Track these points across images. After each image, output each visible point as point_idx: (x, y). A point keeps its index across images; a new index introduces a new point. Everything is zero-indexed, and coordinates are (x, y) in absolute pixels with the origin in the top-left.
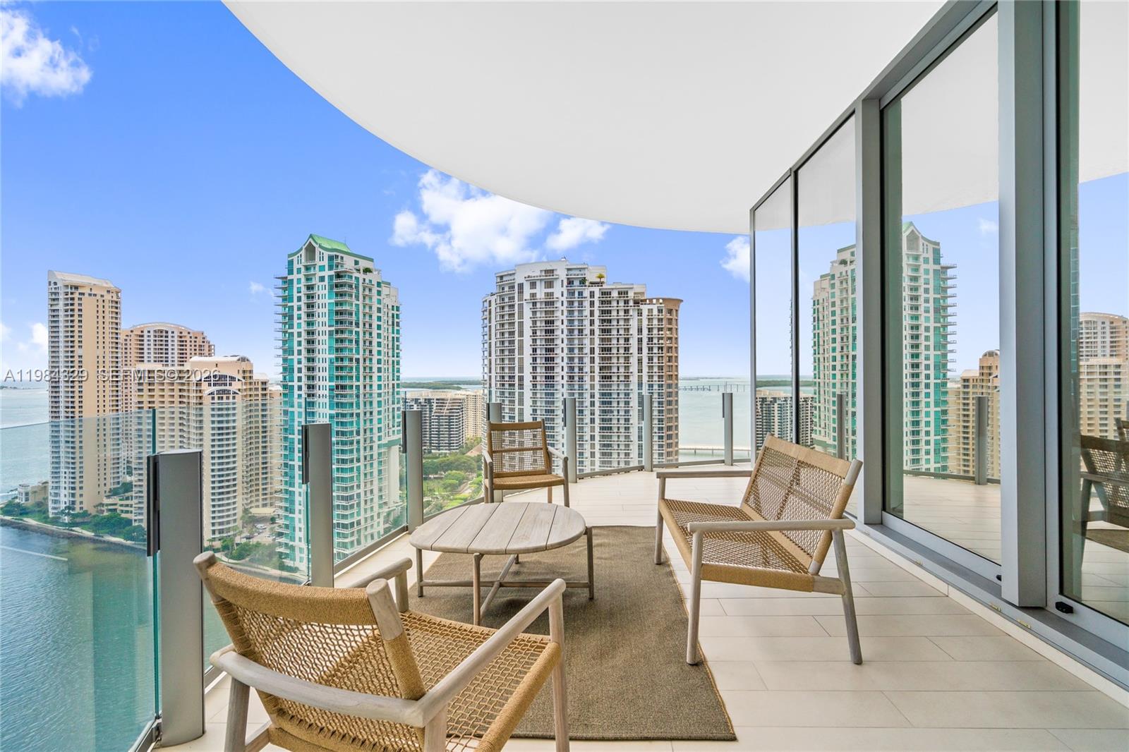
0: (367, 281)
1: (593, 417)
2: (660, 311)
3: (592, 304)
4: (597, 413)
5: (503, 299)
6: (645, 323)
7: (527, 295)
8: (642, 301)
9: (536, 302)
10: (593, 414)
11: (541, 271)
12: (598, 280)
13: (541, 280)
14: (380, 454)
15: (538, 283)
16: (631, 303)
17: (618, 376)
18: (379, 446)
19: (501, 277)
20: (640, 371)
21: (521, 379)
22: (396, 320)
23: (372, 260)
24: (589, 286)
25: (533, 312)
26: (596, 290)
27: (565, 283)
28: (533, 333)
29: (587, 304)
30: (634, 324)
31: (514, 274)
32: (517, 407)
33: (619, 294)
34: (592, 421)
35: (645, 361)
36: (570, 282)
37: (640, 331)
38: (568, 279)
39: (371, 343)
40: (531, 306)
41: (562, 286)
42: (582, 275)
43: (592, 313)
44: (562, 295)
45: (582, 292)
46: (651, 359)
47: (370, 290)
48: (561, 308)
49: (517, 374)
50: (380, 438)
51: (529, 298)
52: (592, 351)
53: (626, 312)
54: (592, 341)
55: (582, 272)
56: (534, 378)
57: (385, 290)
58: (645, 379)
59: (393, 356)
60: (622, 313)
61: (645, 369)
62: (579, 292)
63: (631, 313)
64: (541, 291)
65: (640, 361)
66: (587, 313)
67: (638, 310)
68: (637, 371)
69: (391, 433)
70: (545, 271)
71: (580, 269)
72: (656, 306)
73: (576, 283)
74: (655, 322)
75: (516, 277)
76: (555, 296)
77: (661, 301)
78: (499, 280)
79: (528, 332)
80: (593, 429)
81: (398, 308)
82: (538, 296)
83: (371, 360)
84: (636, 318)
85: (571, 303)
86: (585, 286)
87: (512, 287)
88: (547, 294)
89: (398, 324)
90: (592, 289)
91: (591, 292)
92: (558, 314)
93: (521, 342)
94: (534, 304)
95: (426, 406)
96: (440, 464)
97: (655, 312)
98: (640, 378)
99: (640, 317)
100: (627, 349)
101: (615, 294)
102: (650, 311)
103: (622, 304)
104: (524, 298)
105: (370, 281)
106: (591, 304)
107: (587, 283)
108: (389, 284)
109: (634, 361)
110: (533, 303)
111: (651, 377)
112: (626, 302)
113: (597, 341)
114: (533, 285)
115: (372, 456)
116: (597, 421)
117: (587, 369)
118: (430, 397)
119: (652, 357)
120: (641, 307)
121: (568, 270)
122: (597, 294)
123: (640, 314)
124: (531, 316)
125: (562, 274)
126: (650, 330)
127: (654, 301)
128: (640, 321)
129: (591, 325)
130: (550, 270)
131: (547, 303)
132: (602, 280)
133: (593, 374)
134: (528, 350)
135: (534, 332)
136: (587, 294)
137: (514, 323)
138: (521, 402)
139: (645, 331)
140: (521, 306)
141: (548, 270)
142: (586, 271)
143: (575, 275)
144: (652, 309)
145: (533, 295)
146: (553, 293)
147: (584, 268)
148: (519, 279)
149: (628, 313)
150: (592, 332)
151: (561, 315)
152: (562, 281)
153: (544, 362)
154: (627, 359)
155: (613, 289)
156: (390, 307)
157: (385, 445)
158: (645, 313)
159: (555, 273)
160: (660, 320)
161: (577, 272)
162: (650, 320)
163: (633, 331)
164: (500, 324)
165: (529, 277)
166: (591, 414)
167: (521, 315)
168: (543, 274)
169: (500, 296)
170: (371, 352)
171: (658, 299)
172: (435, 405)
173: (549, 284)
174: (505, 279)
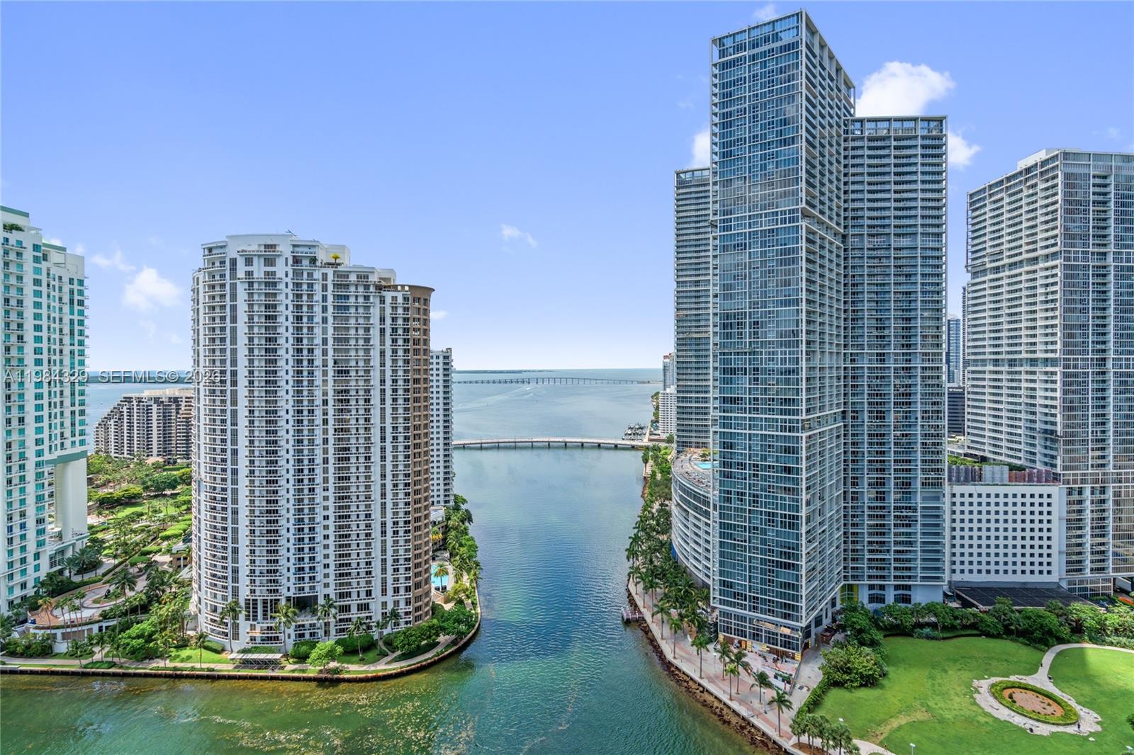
0: (12, 241)
1: (325, 417)
2: (406, 299)
3: (325, 288)
4: (331, 412)
5: (214, 277)
6: (388, 311)
7: (241, 273)
8: (385, 287)
9: (252, 282)
10: (325, 413)
11: (259, 245)
12: (333, 261)
13: (259, 256)
14: (39, 475)
15: (255, 260)
16: (372, 289)
17: (357, 371)
18: (38, 464)
19: (210, 250)
20: (383, 364)
21: (234, 374)
22: (76, 298)
23: (26, 215)
24: (321, 267)
25: (249, 293)
26: (330, 272)
27: (290, 262)
28: (249, 319)
29: (317, 287)
30: (375, 312)
31: (225, 246)
32: (229, 407)
33: (358, 277)
34: (325, 422)
35: (388, 353)
36: (297, 261)
37: (382, 320)
38: (294, 257)
39: (20, 326)
40: (246, 286)
41: (287, 265)
42: (311, 253)
43: (324, 298)
44: (287, 276)
45: (312, 273)
46: (395, 351)
47: (19, 254)
48: (286, 291)
49: (229, 368)
50: (39, 453)
51: (244, 276)
52: (325, 341)
53: (366, 298)
54: (325, 331)
55: (311, 250)
56: (251, 372)
57: (55, 257)
58: (388, 373)
59: (72, 344)
60: (361, 300)
61: (388, 363)
62: (308, 274)
63: (372, 299)
64: (259, 270)
65: (382, 353)
66: (318, 297)
67: (381, 297)
68: (379, 365)
69: (68, 443)
70: (265, 246)
71: (310, 247)
72: (401, 293)
73: (306, 262)
74: (400, 311)
75: (226, 250)
76: (277, 276)
77: (407, 288)
78: (207, 252)
79: (242, 317)
80: (325, 431)
81: (81, 282)
82: (255, 275)
83: (21, 349)
84: (378, 305)
85: (298, 285)
86: (316, 266)
87: (223, 263)
88: (267, 273)
89: (81, 303)
90: (324, 270)
91: (323, 274)
92: (281, 297)
93: (234, 330)
94: (251, 284)
95: (171, 405)
96: (180, 477)
97: (400, 300)
98: (383, 372)
99: (382, 305)
100: (367, 340)
101: (353, 278)
102: (394, 298)
103: (361, 289)
104: (238, 276)
105: (20, 243)
106: (323, 288)
107: (318, 264)
108: (64, 249)
109: (375, 354)
110: (249, 282)
111: (395, 371)
112: (367, 287)
113: (330, 331)
114: (249, 261)
115: (22, 479)
116: (331, 422)
117: (318, 362)
118: (177, 394)
119: (397, 349)
120: (384, 293)
121: (294, 246)
122: (330, 277)
123: (382, 301)
124: (247, 298)
125: (285, 250)
126: (394, 319)
127: (399, 288)
128: (383, 309)
129: (323, 312)
130: (272, 245)
131: (267, 284)
132: (338, 261)
133: (325, 368)
134: (242, 340)
135: (251, 318)
136: (317, 275)
137: (225, 306)
138: (234, 403)
139: (388, 321)
140: (234, 287)
141: (268, 245)
142: (316, 250)
143: (302, 253)
144: (396, 297)
145: (249, 274)
146: (275, 272)
147: (315, 246)
148: (232, 253)
149: (369, 300)
150: (325, 320)
151: (285, 299)
152: (287, 259)
153: (264, 354)
154: (367, 351)
155: (350, 272)
156: (65, 280)
157: (49, 462)
158: (388, 300)
159: (278, 249)
160: (406, 309)
161: (306, 250)
162: (394, 308)
163: (375, 320)
164: (209, 307)
165: (243, 251)
166: (324, 415)
167: (234, 297)
168: (263, 248)
169: (209, 273)
170: (20, 338)
171: (403, 286)
172: (183, 404)
173: (270, 261)
174: (214, 252)
